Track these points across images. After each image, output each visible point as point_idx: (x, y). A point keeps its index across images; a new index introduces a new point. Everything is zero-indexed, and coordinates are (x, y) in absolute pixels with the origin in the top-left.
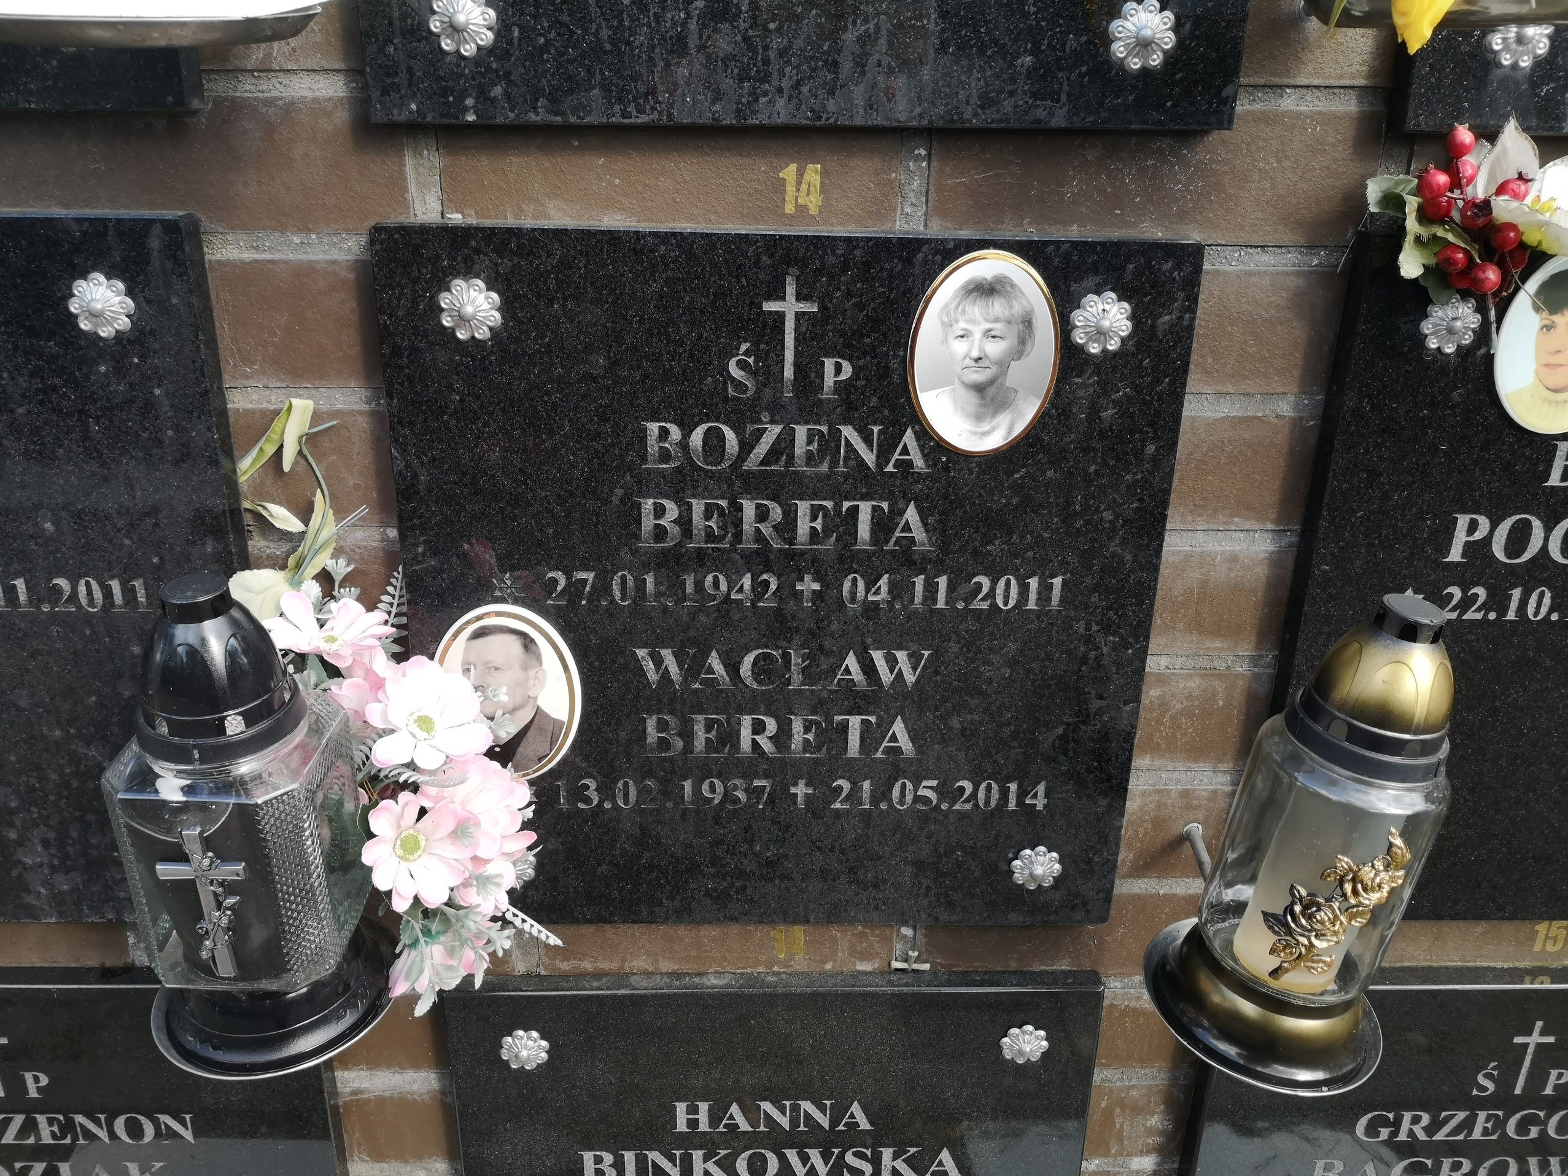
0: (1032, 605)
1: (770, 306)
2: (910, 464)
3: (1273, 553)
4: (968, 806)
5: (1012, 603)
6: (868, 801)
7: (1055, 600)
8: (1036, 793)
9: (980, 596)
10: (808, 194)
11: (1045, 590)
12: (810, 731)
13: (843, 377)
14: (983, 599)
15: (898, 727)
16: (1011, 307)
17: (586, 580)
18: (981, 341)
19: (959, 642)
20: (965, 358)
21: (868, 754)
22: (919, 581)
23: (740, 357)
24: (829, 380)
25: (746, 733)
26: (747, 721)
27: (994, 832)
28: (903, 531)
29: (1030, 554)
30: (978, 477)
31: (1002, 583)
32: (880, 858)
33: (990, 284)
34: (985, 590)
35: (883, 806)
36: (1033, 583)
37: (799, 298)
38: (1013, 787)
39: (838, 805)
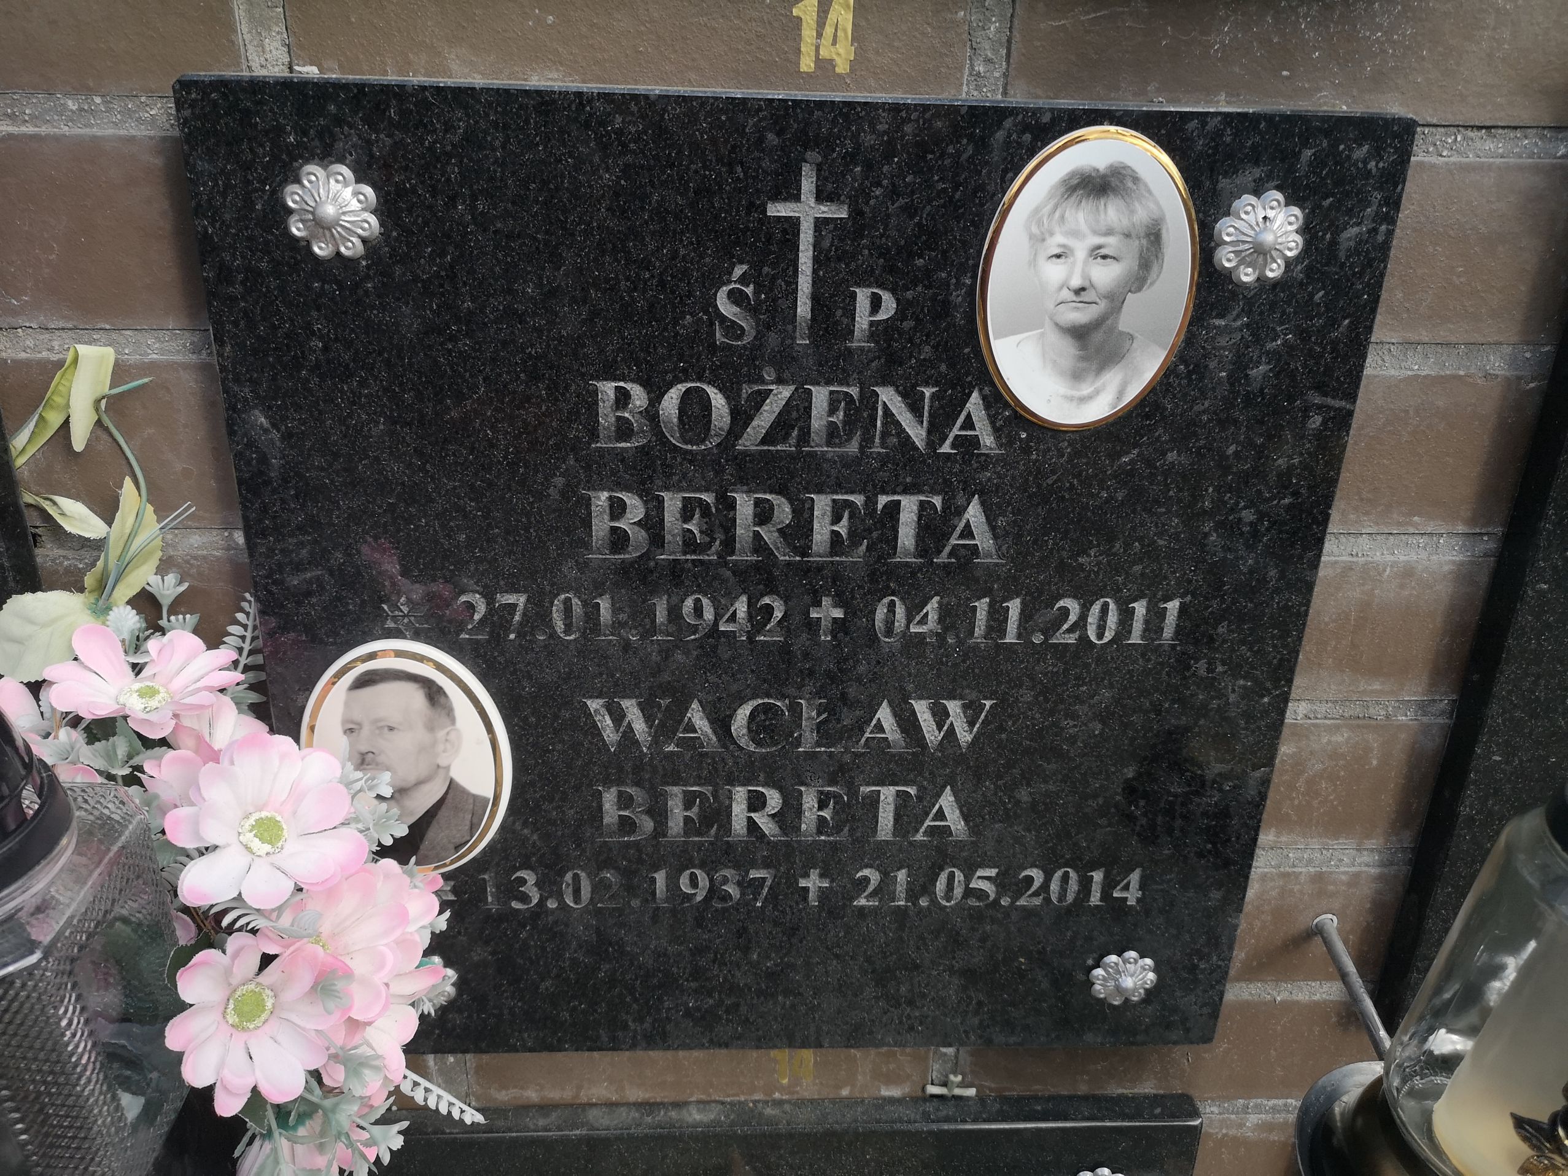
0: (1136, 638)
1: (778, 210)
2: (975, 442)
3: (1461, 564)
4: (1037, 901)
5: (1108, 636)
6: (903, 895)
7: (1168, 631)
8: (1128, 884)
9: (1066, 627)
10: (834, 43)
11: (1156, 616)
12: (827, 806)
13: (882, 316)
14: (1070, 630)
15: (947, 801)
16: (1132, 212)
17: (515, 605)
18: (1085, 263)
19: (1032, 688)
20: (1061, 288)
21: (905, 835)
22: (982, 606)
23: (733, 286)
24: (863, 319)
25: (739, 810)
26: (740, 794)
27: (1069, 934)
28: (962, 536)
29: (1137, 568)
30: (1070, 461)
31: (1096, 608)
32: (916, 967)
33: (1104, 177)
34: (1073, 618)
35: (924, 902)
36: (1140, 608)
37: (821, 196)
38: (1098, 876)
39: (862, 902)
